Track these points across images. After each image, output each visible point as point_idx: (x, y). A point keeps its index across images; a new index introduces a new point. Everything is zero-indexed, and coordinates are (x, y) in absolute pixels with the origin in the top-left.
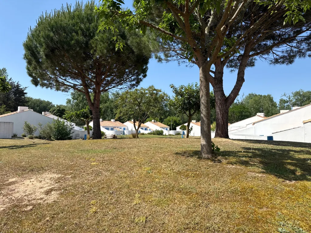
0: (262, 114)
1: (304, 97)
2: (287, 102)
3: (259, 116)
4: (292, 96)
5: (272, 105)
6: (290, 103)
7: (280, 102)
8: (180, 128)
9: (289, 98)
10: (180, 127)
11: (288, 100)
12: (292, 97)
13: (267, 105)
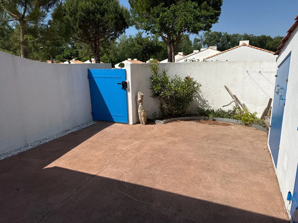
0: (181, 53)
1: (212, 36)
2: (199, 41)
3: (180, 55)
4: (203, 35)
5: (189, 43)
6: (201, 42)
7: (194, 41)
8: (119, 66)
9: (201, 38)
10: (119, 64)
11: (200, 39)
12: (203, 37)
13: (185, 44)
